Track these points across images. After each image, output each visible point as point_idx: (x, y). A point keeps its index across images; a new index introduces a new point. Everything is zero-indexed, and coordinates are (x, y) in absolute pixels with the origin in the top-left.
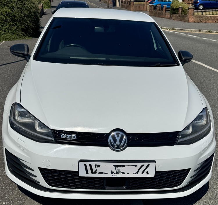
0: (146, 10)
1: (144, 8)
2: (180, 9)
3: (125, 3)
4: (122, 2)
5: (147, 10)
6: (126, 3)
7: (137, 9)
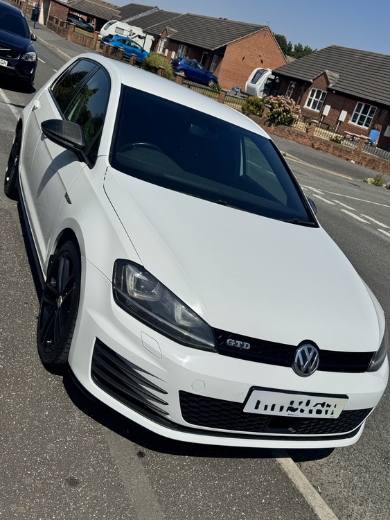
0: (93, 47)
1: (90, 43)
2: (161, 70)
3: (57, 23)
4: (51, 18)
5: (95, 49)
6: (59, 23)
7: (79, 41)
